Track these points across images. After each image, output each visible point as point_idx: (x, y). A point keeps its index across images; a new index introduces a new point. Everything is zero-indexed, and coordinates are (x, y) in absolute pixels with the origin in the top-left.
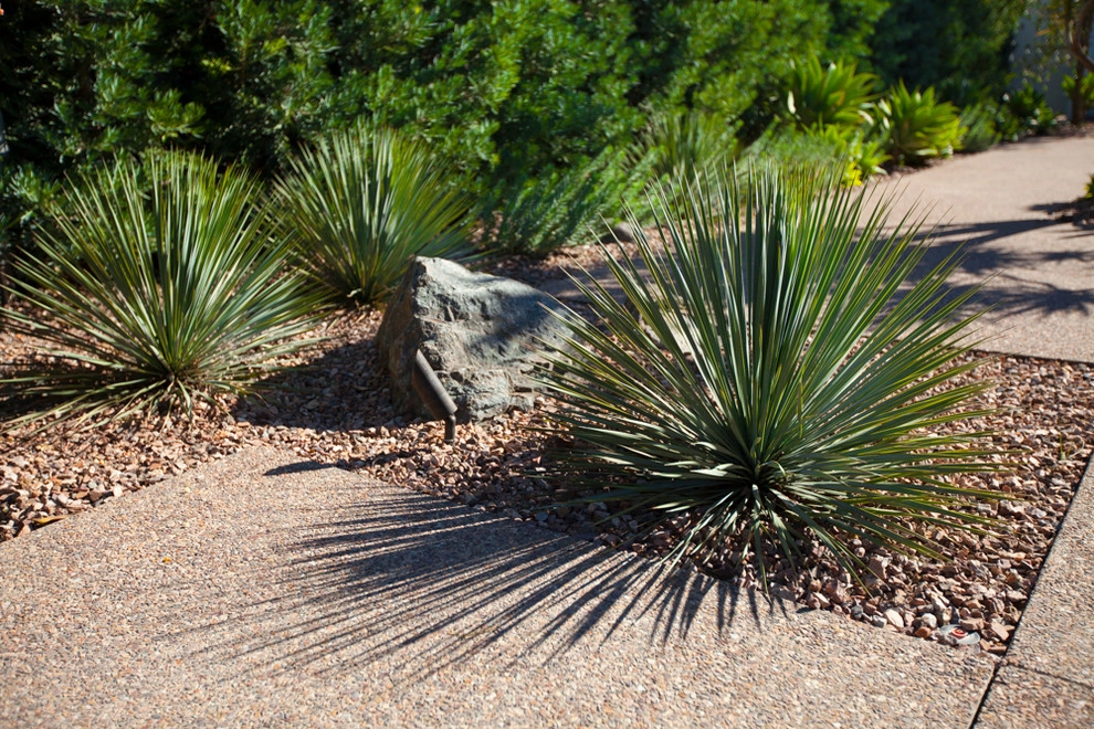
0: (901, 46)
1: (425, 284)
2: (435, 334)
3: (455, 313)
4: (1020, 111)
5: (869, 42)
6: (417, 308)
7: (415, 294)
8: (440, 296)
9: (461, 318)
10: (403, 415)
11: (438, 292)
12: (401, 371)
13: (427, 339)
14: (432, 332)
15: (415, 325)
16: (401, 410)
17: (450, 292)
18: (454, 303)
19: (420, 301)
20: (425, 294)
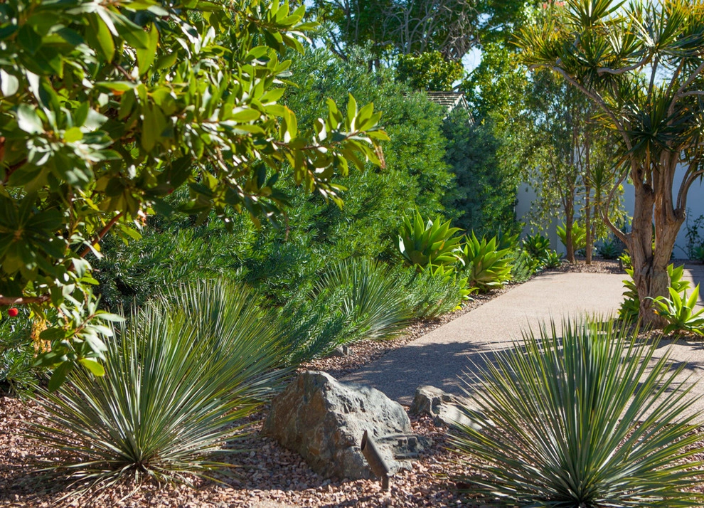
0: (460, 204)
1: (330, 389)
2: (345, 422)
3: (350, 408)
4: (537, 253)
5: (441, 201)
6: (329, 405)
7: (326, 395)
8: (340, 396)
9: (353, 411)
10: (330, 478)
11: (339, 394)
12: (323, 449)
13: (340, 426)
14: (343, 421)
15: (330, 417)
16: (328, 475)
17: (345, 393)
18: (348, 401)
19: (330, 400)
20: (331, 395)
